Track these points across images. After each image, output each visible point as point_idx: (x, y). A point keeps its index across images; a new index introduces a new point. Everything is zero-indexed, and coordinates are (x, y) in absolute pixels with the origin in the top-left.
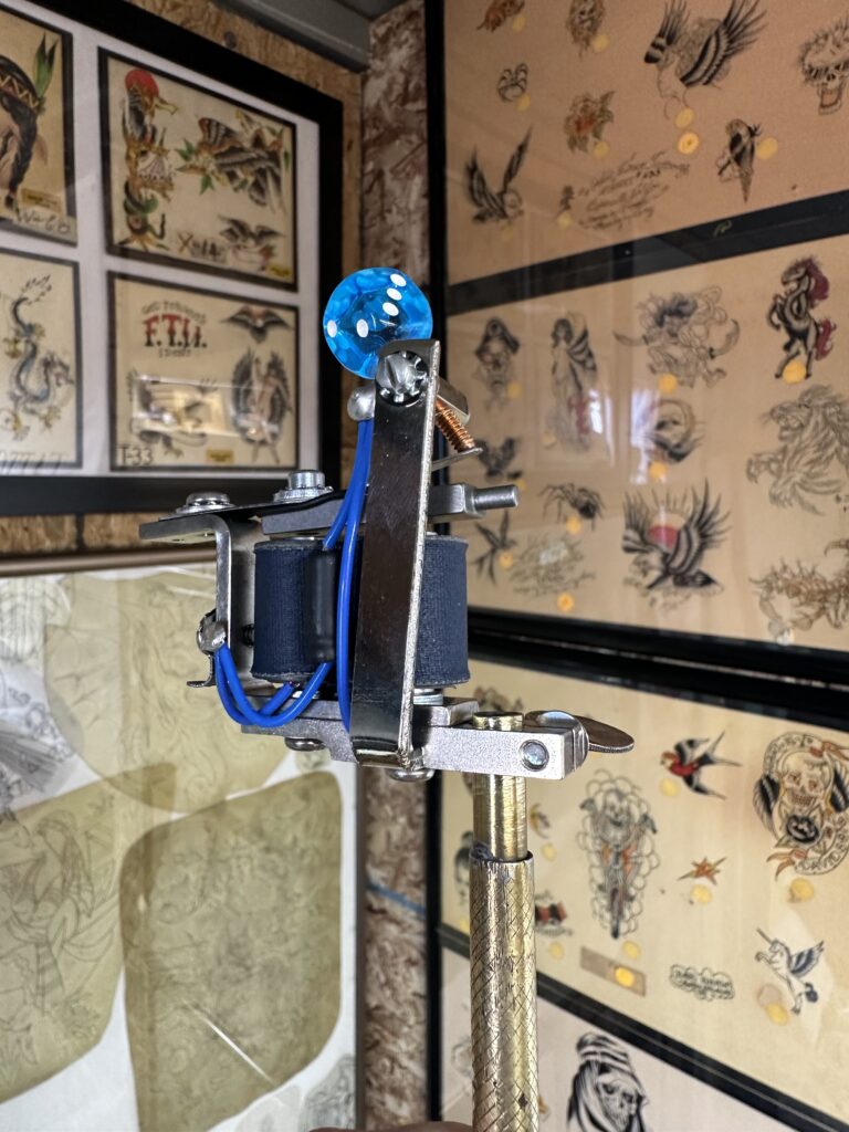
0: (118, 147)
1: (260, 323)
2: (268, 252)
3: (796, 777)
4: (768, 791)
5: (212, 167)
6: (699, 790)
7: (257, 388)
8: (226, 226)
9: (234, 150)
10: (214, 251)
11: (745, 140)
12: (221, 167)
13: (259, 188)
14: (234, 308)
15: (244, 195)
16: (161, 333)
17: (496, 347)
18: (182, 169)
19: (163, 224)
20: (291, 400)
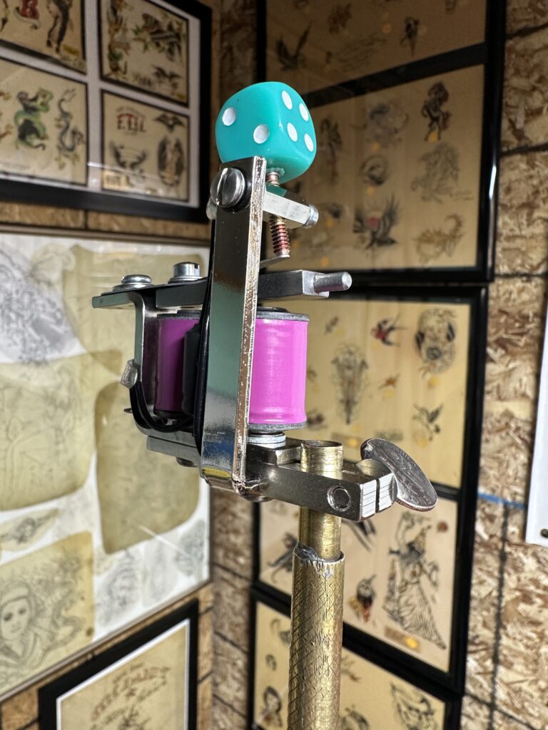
0: (105, 27)
1: (171, 122)
2: (175, 86)
3: (431, 329)
4: (420, 338)
6: (389, 343)
7: (169, 156)
8: (154, 70)
9: (159, 31)
10: (149, 83)
11: (413, 27)
12: (153, 39)
13: (171, 52)
14: (158, 113)
15: (163, 55)
16: (125, 124)
18: (135, 39)
19: (126, 67)
20: (185, 165)
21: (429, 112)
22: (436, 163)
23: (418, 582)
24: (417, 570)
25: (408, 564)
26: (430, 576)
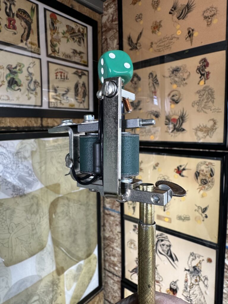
0: (49, 32)
1: (80, 74)
2: (82, 57)
3: (203, 171)
4: (197, 174)
5: (69, 37)
6: (183, 176)
7: (80, 90)
8: (72, 51)
9: (74, 33)
10: (70, 57)
11: (191, 32)
12: (71, 37)
13: (79, 42)
14: (75, 70)
15: (76, 44)
16: (59, 76)
17: (135, 79)
18: (62, 37)
19: (59, 50)
20: (87, 93)
21: (199, 71)
22: (203, 95)
23: (198, 284)
24: (198, 279)
25: (193, 276)
26: (204, 282)
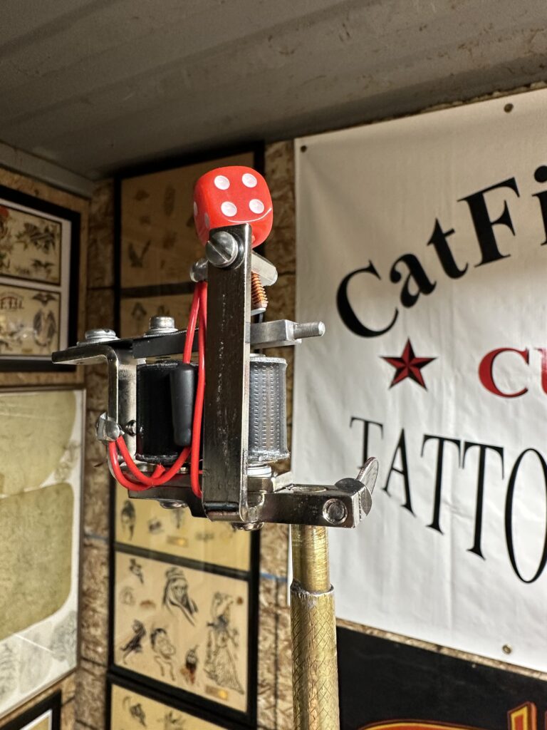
1: (45, 299)
2: (49, 272)
5: (28, 241)
8: (32, 263)
9: (38, 234)
10: (28, 272)
12: (32, 240)
13: (46, 247)
15: (40, 251)
18: (17, 242)
19: (9, 263)
20: (57, 329)
23: (226, 646)
24: (225, 636)
25: (219, 633)
26: (233, 639)
